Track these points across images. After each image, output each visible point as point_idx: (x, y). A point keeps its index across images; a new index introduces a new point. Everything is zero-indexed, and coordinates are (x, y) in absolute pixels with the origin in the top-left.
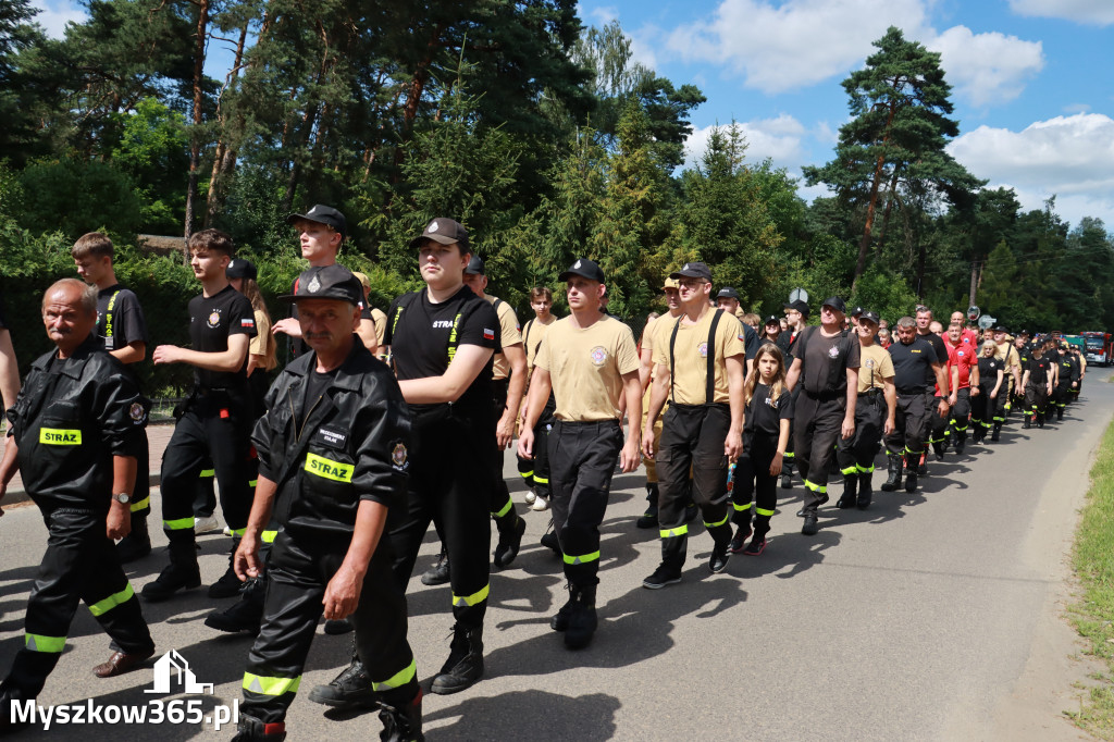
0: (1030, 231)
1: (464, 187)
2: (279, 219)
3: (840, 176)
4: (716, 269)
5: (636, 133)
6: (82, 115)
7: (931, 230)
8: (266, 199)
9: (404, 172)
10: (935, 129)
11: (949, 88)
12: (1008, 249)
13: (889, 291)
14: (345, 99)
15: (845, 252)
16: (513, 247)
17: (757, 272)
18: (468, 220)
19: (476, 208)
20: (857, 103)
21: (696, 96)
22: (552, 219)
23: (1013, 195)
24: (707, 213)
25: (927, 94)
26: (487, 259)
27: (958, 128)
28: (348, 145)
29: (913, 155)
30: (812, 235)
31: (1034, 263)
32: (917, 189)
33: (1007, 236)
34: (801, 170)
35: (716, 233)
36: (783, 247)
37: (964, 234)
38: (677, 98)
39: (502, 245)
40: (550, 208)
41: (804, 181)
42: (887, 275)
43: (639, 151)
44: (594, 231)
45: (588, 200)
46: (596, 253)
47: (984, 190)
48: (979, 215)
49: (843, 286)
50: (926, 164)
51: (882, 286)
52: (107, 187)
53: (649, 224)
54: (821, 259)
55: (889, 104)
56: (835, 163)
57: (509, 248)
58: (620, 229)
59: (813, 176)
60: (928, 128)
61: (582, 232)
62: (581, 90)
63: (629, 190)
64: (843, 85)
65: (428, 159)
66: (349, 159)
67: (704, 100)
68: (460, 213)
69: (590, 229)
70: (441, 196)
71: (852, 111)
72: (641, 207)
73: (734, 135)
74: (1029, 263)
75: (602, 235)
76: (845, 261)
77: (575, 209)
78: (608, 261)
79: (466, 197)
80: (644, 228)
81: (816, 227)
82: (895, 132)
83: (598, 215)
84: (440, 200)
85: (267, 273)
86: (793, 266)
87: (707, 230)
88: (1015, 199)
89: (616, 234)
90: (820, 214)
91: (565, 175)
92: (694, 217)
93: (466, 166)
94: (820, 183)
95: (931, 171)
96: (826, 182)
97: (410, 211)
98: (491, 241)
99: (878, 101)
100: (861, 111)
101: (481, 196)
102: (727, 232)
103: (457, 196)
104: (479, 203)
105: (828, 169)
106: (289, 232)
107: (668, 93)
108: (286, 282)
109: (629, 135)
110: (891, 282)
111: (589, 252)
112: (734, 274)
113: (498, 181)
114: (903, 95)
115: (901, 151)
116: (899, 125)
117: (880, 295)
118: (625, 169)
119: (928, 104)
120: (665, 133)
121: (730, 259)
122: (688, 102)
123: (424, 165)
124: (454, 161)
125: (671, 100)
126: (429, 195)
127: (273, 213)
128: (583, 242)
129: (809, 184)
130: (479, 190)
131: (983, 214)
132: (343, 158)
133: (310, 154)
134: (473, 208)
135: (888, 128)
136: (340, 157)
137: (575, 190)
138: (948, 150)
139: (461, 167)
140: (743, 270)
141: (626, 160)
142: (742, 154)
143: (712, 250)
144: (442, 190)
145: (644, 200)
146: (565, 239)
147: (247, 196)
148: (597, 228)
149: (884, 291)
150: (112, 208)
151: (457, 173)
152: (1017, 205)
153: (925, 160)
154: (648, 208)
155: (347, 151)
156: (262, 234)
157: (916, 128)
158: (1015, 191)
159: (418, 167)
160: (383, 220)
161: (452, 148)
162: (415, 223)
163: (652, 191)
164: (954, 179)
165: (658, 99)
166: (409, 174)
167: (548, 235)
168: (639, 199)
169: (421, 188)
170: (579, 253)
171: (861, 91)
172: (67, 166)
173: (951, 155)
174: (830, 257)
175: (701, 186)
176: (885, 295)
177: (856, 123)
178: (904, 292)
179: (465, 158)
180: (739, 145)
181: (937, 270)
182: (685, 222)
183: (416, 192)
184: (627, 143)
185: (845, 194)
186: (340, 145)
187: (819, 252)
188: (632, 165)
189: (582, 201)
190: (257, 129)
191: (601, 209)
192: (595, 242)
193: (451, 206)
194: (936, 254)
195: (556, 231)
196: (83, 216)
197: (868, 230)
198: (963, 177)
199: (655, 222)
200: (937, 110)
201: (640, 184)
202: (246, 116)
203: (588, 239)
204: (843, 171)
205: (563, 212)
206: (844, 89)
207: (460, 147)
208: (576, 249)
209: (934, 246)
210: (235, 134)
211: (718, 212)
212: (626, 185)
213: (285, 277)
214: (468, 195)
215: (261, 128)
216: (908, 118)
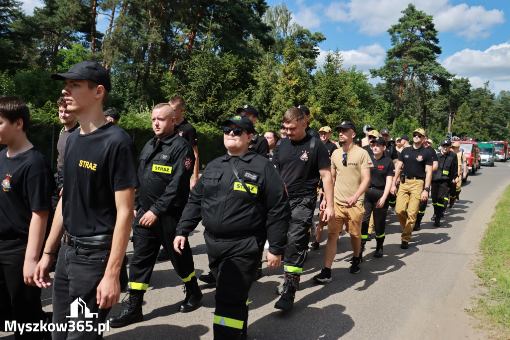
0: (477, 97)
1: (212, 80)
2: (130, 96)
3: (387, 73)
4: (329, 116)
5: (292, 55)
6: (42, 50)
7: (430, 97)
8: (125, 87)
9: (186, 74)
10: (430, 51)
11: (437, 32)
12: (467, 106)
13: (410, 125)
14: (159, 41)
15: (390, 108)
16: (235, 107)
17: (348, 117)
18: (214, 95)
19: (218, 90)
20: (394, 40)
21: (322, 37)
22: (254, 94)
23: (468, 81)
24: (325, 91)
25: (426, 35)
26: (223, 113)
27: (441, 50)
28: (160, 62)
29: (420, 63)
30: (375, 100)
31: (478, 112)
32: (423, 79)
33: (466, 100)
34: (369, 71)
35: (329, 100)
36: (360, 106)
37: (445, 100)
38: (313, 39)
39: (230, 106)
40: (253, 89)
41: (371, 75)
42: (409, 118)
43: (293, 63)
44: (272, 100)
45: (270, 86)
46: (274, 109)
47: (455, 79)
48: (452, 90)
49: (389, 123)
50: (427, 67)
51: (406, 123)
52: (52, 82)
53: (298, 96)
54: (379, 112)
55: (409, 40)
56: (384, 68)
57: (233, 108)
58: (285, 98)
59: (374, 73)
60: (427, 51)
61: (267, 100)
62: (267, 35)
63: (289, 81)
64: (388, 31)
65: (196, 68)
66: (161, 68)
67: (325, 39)
68: (211, 92)
69: (271, 99)
70: (202, 85)
71: (392, 43)
72: (294, 88)
73: (338, 55)
74: (476, 112)
75: (276, 101)
76: (389, 113)
77: (264, 90)
78: (279, 113)
79: (213, 85)
80: (296, 98)
81: (376, 97)
82: (412, 53)
83: (275, 92)
84: (202, 86)
85: (123, 120)
86: (365, 114)
87: (325, 99)
88: (469, 83)
89: (283, 101)
90: (379, 91)
91: (259, 75)
92: (319, 93)
93: (214, 71)
94: (378, 76)
95: (428, 71)
96: (381, 76)
97: (188, 92)
98: (225, 105)
99: (404, 39)
100: (396, 43)
101: (220, 84)
102: (334, 99)
103: (209, 85)
104: (220, 88)
105: (381, 70)
106: (135, 102)
107: (309, 36)
108: (132, 125)
109: (289, 55)
110: (411, 121)
111: (270, 109)
112: (338, 119)
113: (228, 77)
114: (416, 36)
115: (414, 61)
116: (413, 49)
117: (406, 127)
118: (287, 71)
119: (427, 39)
120: (307, 54)
121: (336, 112)
122: (318, 40)
123: (195, 71)
124: (208, 69)
125: (310, 39)
126: (196, 84)
127: (128, 93)
128: (268, 105)
129: (373, 77)
130: (219, 82)
131: (454, 90)
132: (159, 67)
133: (143, 66)
134: (217, 90)
135: (409, 51)
136: (157, 67)
137: (264, 81)
138: (438, 60)
139: (211, 71)
140: (342, 117)
141: (287, 67)
142: (341, 64)
143: (328, 108)
144: (202, 82)
145: (295, 85)
146: (259, 103)
147: (116, 86)
148: (274, 98)
149: (408, 126)
150: (55, 92)
151: (209, 74)
152: (470, 85)
153: (425, 65)
154: (297, 89)
155: (161, 64)
156: (123, 103)
157: (422, 50)
158: (469, 79)
159: (191, 72)
160: (176, 96)
161: (207, 63)
162: (190, 97)
163: (299, 81)
164: (441, 74)
165: (304, 39)
166: (188, 74)
167: (252, 102)
168: (293, 84)
169: (193, 81)
170: (266, 110)
171: (396, 34)
172: (34, 73)
173: (439, 63)
174: (383, 111)
175: (322, 79)
176: (408, 128)
177: (394, 49)
178: (417, 126)
179: (213, 68)
180: (340, 59)
181: (433, 116)
182: (315, 95)
183: (191, 83)
184: (288, 59)
185: (390, 81)
186: (157, 62)
187: (377, 108)
188: (290, 69)
189: (267, 86)
190: (119, 56)
191: (276, 89)
192: (273, 105)
193: (207, 89)
194: (432, 109)
195: (256, 100)
196: (42, 96)
197: (400, 98)
198: (444, 73)
199: (301, 95)
200: (432, 42)
201: (294, 78)
202: (114, 49)
203: (270, 103)
204: (388, 71)
205: (258, 91)
206: (388, 33)
207: (210, 62)
208: (265, 108)
209: (431, 104)
210: (110, 58)
211: (330, 90)
212: (287, 79)
213: (131, 122)
214: (214, 84)
215: (121, 55)
216: (418, 46)
